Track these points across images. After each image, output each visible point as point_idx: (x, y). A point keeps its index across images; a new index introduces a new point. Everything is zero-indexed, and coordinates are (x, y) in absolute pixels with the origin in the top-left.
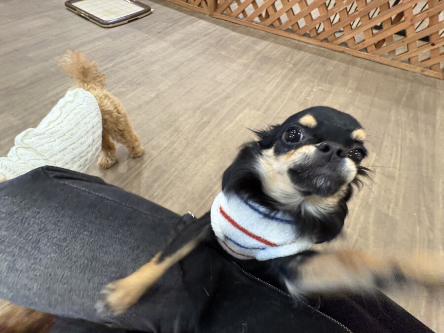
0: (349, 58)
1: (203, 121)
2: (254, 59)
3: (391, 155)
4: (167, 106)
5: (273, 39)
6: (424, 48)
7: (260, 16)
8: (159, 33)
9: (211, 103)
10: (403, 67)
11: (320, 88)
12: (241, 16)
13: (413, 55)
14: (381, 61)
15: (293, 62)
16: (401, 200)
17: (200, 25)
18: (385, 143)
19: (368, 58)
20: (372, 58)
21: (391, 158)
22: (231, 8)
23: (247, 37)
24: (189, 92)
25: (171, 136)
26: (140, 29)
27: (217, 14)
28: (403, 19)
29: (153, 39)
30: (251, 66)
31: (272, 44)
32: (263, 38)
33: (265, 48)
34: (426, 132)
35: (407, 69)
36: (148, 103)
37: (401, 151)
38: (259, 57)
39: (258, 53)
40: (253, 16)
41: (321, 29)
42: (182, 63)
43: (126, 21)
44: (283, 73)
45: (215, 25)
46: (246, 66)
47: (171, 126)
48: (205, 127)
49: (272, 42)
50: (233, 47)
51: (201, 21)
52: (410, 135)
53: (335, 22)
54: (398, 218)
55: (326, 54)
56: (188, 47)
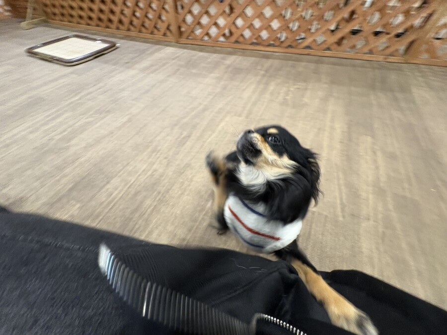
0: (316, 58)
1: (183, 136)
2: (226, 72)
4: (141, 128)
5: (240, 53)
7: (224, 35)
8: (127, 63)
9: (189, 117)
10: (367, 58)
11: (296, 87)
12: (206, 38)
13: (373, 46)
14: (345, 57)
15: (264, 69)
16: (413, 178)
17: (168, 51)
19: (332, 55)
20: (336, 56)
22: (195, 33)
23: (215, 55)
24: (163, 111)
25: (149, 157)
26: (106, 62)
27: (183, 40)
29: (121, 69)
30: (224, 78)
31: (241, 58)
32: (231, 53)
33: (234, 62)
34: (410, 109)
35: (371, 59)
36: (119, 128)
38: (230, 69)
39: (229, 66)
40: (218, 36)
42: (154, 86)
44: (257, 80)
45: (181, 49)
46: (219, 79)
47: (148, 147)
48: (186, 142)
50: (203, 65)
51: (168, 48)
52: (396, 114)
54: (417, 198)
55: (293, 58)
56: (158, 71)
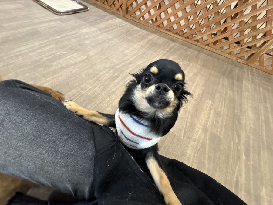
0: (199, 48)
1: (115, 75)
2: (148, 44)
3: (219, 102)
4: (93, 65)
5: (159, 34)
6: (237, 47)
7: (152, 20)
8: (92, 22)
9: (120, 66)
10: (227, 56)
11: (183, 63)
12: (141, 19)
13: (232, 51)
14: (216, 52)
15: (169, 47)
16: (224, 127)
17: (117, 21)
18: (216, 96)
19: (209, 49)
20: (212, 50)
21: (219, 104)
22: (136, 14)
23: (144, 31)
24: (107, 58)
25: (94, 83)
26: (80, 18)
27: (128, 16)
28: (227, 31)
29: (88, 25)
30: (146, 47)
31: (158, 37)
32: (153, 32)
33: (154, 38)
34: (238, 91)
35: (229, 57)
36: (81, 62)
37: (225, 101)
38: (150, 42)
39: (150, 40)
40: (148, 20)
41: (185, 31)
42: (105, 41)
43: (72, 13)
44: (163, 53)
45: (126, 22)
46: (142, 47)
47: (94, 77)
48: (116, 79)
49: (158, 35)
50: (136, 35)
51: (118, 18)
52: (230, 92)
53: (193, 28)
54: (222, 137)
55: (187, 45)
56: (109, 32)
